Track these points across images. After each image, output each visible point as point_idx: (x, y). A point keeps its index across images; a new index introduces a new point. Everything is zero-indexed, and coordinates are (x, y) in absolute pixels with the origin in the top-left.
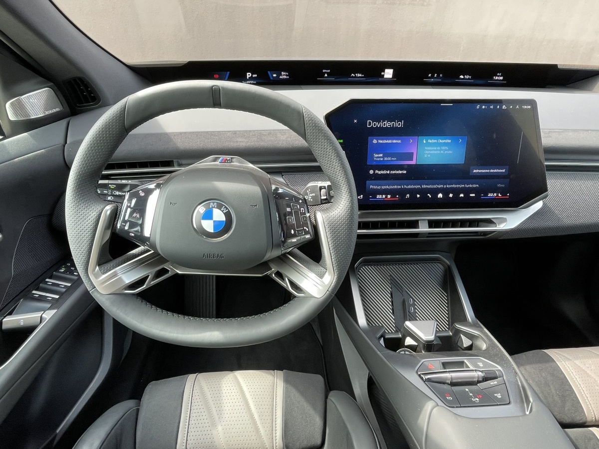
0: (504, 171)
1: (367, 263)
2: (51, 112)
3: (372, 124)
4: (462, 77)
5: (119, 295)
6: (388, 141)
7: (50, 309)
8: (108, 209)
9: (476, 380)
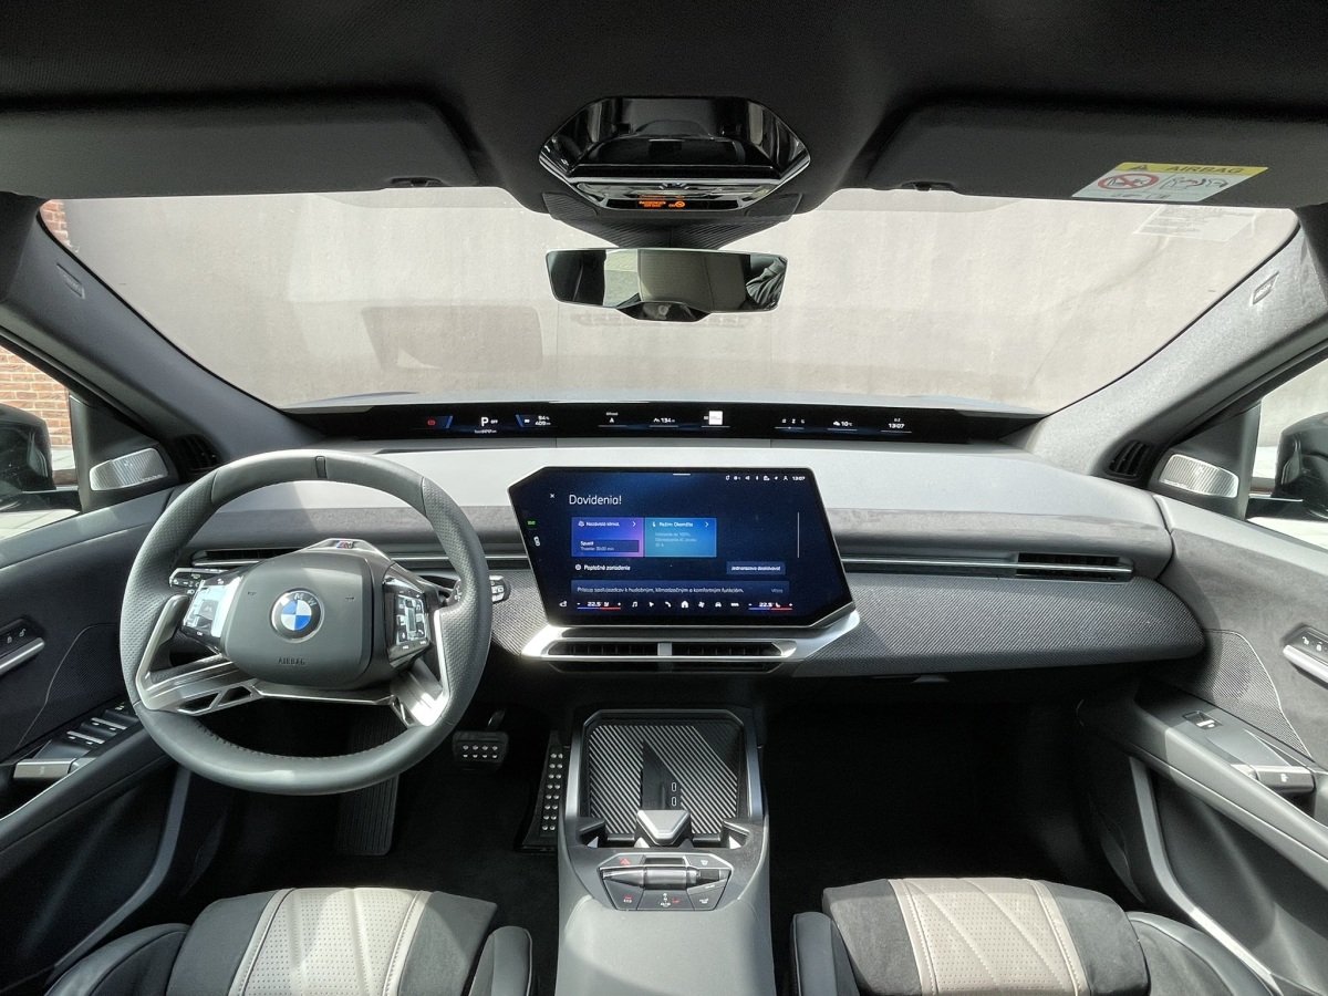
0: (779, 569)
1: (605, 720)
2: (149, 479)
3: (575, 500)
4: (837, 423)
5: (168, 713)
6: (601, 524)
7: (86, 756)
8: (176, 598)
9: (684, 882)
